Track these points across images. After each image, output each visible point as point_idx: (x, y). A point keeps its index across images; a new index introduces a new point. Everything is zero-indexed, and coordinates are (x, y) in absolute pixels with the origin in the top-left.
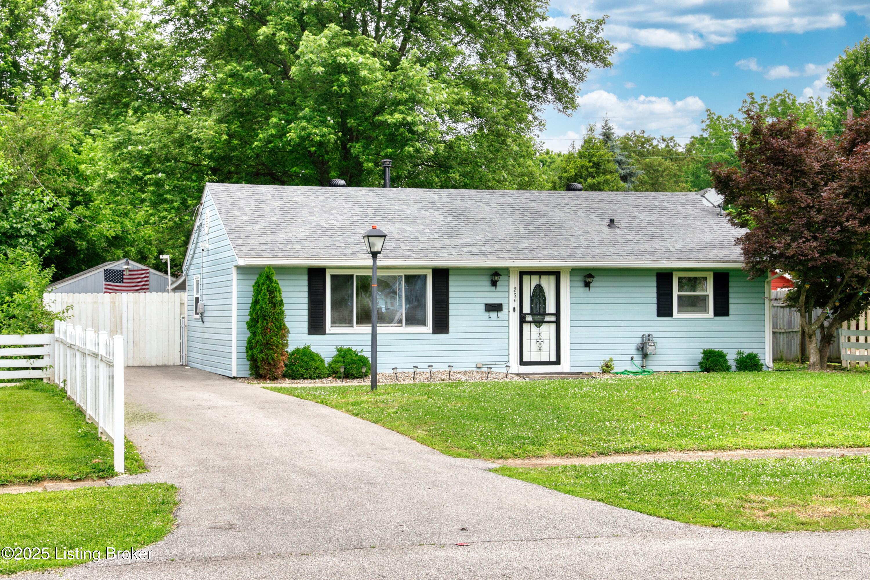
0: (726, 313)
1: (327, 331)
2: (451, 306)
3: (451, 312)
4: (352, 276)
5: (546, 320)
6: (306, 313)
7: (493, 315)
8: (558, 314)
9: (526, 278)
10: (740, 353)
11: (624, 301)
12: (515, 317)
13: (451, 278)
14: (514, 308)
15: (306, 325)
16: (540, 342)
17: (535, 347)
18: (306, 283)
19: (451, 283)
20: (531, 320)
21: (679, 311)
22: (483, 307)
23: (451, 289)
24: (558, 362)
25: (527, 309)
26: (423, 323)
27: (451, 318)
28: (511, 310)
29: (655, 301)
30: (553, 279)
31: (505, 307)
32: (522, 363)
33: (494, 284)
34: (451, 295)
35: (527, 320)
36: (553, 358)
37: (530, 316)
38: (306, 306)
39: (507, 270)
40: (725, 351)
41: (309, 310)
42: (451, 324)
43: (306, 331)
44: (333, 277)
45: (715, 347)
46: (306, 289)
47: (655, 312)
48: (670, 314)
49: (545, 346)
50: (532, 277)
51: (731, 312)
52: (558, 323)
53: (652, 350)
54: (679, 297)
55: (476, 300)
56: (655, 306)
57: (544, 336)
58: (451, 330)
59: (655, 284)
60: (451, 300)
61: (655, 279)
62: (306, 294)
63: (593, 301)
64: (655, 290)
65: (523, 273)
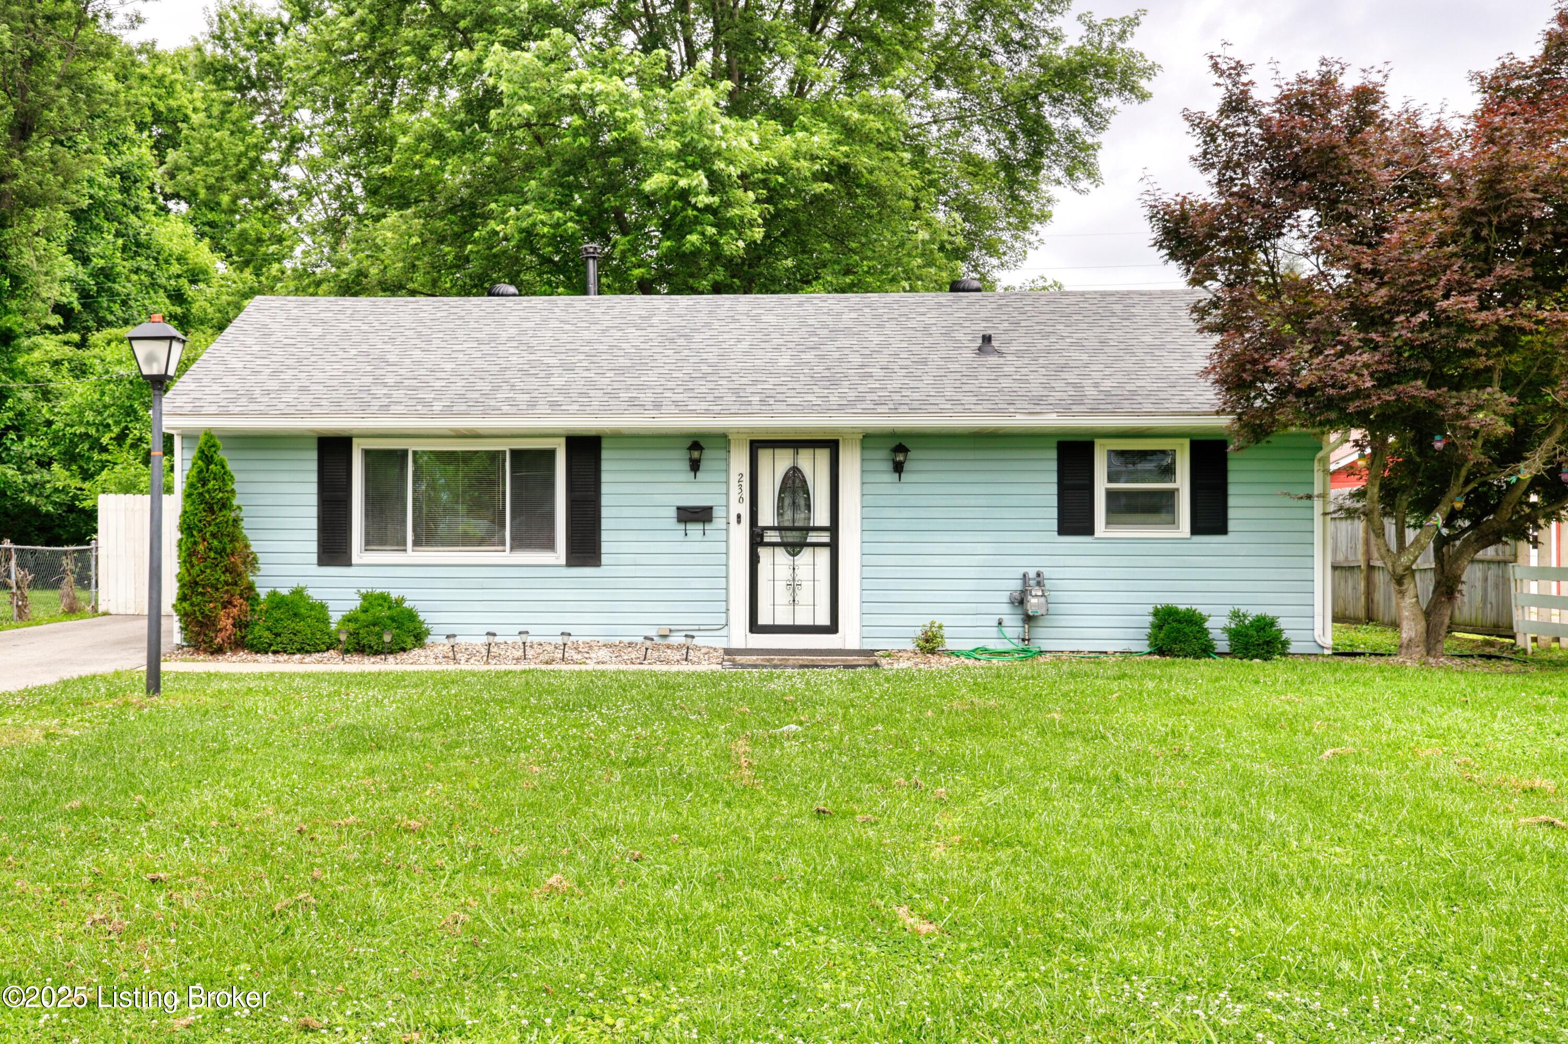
0: (1220, 528)
1: (355, 559)
2: (605, 512)
3: (605, 524)
4: (404, 453)
5: (809, 540)
6: (314, 523)
7: (695, 529)
8: (834, 528)
9: (765, 456)
10: (1235, 615)
11: (982, 501)
12: (740, 536)
13: (605, 454)
14: (739, 516)
15: (314, 547)
16: (793, 585)
17: (783, 596)
18: (314, 466)
19: (605, 466)
20: (778, 540)
21: (1108, 523)
22: (673, 513)
23: (605, 477)
24: (832, 628)
25: (767, 517)
26: (549, 545)
27: (605, 536)
28: (733, 519)
29: (1054, 501)
30: (823, 456)
31: (716, 513)
32: (755, 627)
33: (695, 466)
34: (605, 489)
35: (766, 540)
36: (824, 619)
37: (777, 533)
38: (314, 511)
39: (722, 440)
40: (1202, 610)
41: (319, 517)
42: (605, 547)
43: (314, 558)
44: (367, 453)
45: (1182, 602)
46: (314, 477)
47: (1054, 525)
48: (1089, 530)
49: (804, 595)
50: (778, 452)
51: (1231, 525)
52: (834, 546)
53: (1038, 605)
54: (1111, 495)
55: (659, 499)
56: (1054, 513)
57: (804, 573)
58: (605, 559)
59: (1054, 466)
60: (605, 500)
61: (1054, 454)
62: (313, 488)
63: (912, 501)
64: (1054, 478)
65: (757, 445)
